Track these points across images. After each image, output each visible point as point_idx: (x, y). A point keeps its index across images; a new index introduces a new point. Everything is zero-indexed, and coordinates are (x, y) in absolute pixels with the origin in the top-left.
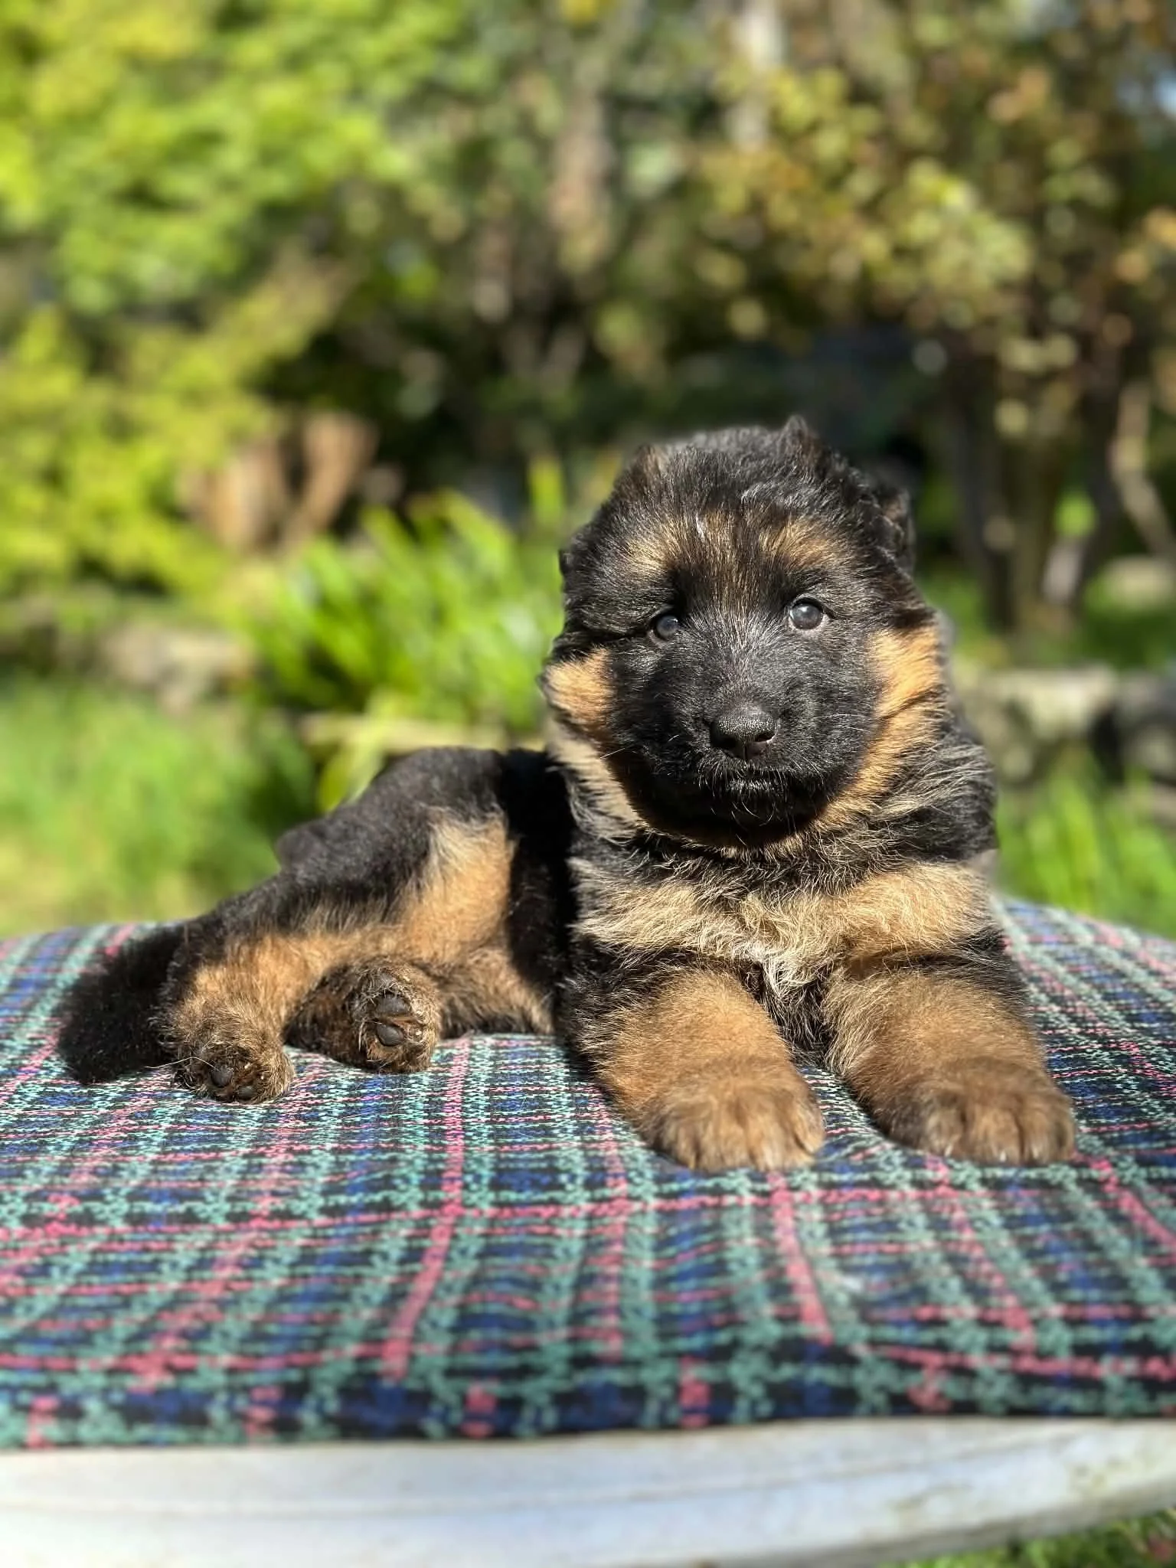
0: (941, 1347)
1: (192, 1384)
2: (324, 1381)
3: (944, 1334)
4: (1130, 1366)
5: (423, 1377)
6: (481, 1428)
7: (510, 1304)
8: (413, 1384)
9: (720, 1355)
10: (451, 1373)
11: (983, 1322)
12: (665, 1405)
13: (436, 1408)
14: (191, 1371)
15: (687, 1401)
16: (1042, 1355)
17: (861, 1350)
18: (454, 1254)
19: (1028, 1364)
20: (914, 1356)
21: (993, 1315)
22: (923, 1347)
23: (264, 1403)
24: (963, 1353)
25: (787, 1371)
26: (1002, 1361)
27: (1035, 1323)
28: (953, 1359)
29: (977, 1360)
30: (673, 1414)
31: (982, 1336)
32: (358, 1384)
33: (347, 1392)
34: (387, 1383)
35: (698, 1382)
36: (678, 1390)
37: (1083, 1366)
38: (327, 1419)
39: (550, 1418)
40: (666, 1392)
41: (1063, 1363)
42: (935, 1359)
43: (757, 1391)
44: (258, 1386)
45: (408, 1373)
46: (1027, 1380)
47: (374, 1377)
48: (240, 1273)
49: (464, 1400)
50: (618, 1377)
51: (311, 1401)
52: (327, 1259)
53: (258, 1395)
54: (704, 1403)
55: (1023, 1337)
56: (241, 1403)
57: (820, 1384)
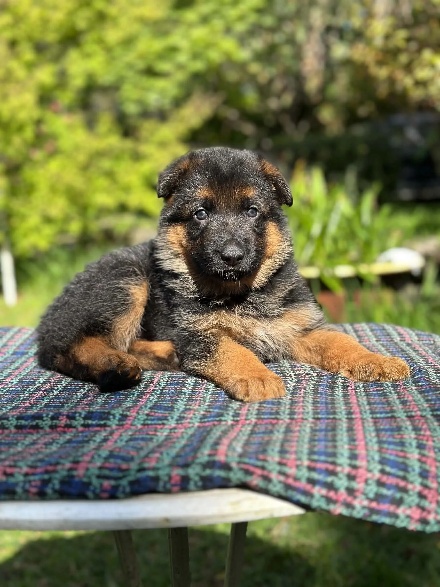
0: (263, 468)
1: (12, 480)
2: (56, 478)
3: (266, 465)
4: (324, 492)
5: (89, 477)
6: (105, 495)
7: (128, 453)
8: (85, 480)
9: (186, 466)
10: (99, 477)
11: (280, 464)
12: (165, 483)
13: (92, 488)
14: (12, 475)
15: (173, 482)
16: (296, 479)
17: (234, 465)
18: (118, 441)
19: (290, 481)
20: (252, 469)
21: (284, 461)
22: (257, 467)
23: (35, 486)
24: (270, 472)
25: (208, 472)
26: (282, 478)
27: (297, 467)
28: (265, 473)
29: (274, 476)
30: (168, 486)
31: (278, 468)
32: (67, 479)
33: (62, 482)
34: (77, 479)
35: (177, 475)
36: (170, 478)
37: (308, 487)
38: (55, 491)
39: (128, 489)
40: (166, 479)
41: (303, 484)
42: (259, 472)
43: (197, 478)
44: (34, 481)
45: (85, 476)
46: (288, 487)
47: (73, 477)
48: (44, 446)
49: (101, 485)
50: (151, 473)
51: (50, 485)
52: (75, 442)
53: (33, 484)
54: (179, 483)
55: (291, 471)
56: (27, 486)
57: (219, 477)
